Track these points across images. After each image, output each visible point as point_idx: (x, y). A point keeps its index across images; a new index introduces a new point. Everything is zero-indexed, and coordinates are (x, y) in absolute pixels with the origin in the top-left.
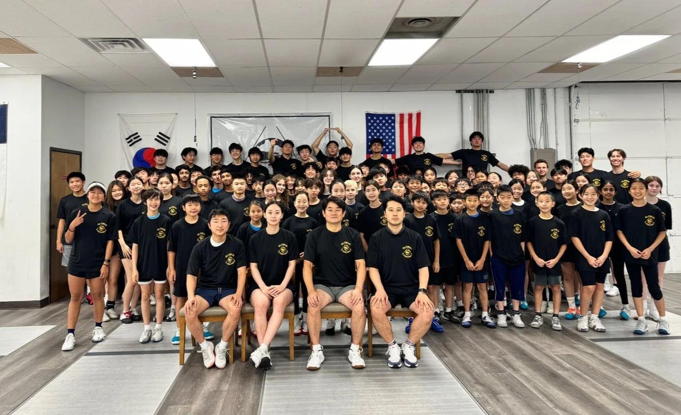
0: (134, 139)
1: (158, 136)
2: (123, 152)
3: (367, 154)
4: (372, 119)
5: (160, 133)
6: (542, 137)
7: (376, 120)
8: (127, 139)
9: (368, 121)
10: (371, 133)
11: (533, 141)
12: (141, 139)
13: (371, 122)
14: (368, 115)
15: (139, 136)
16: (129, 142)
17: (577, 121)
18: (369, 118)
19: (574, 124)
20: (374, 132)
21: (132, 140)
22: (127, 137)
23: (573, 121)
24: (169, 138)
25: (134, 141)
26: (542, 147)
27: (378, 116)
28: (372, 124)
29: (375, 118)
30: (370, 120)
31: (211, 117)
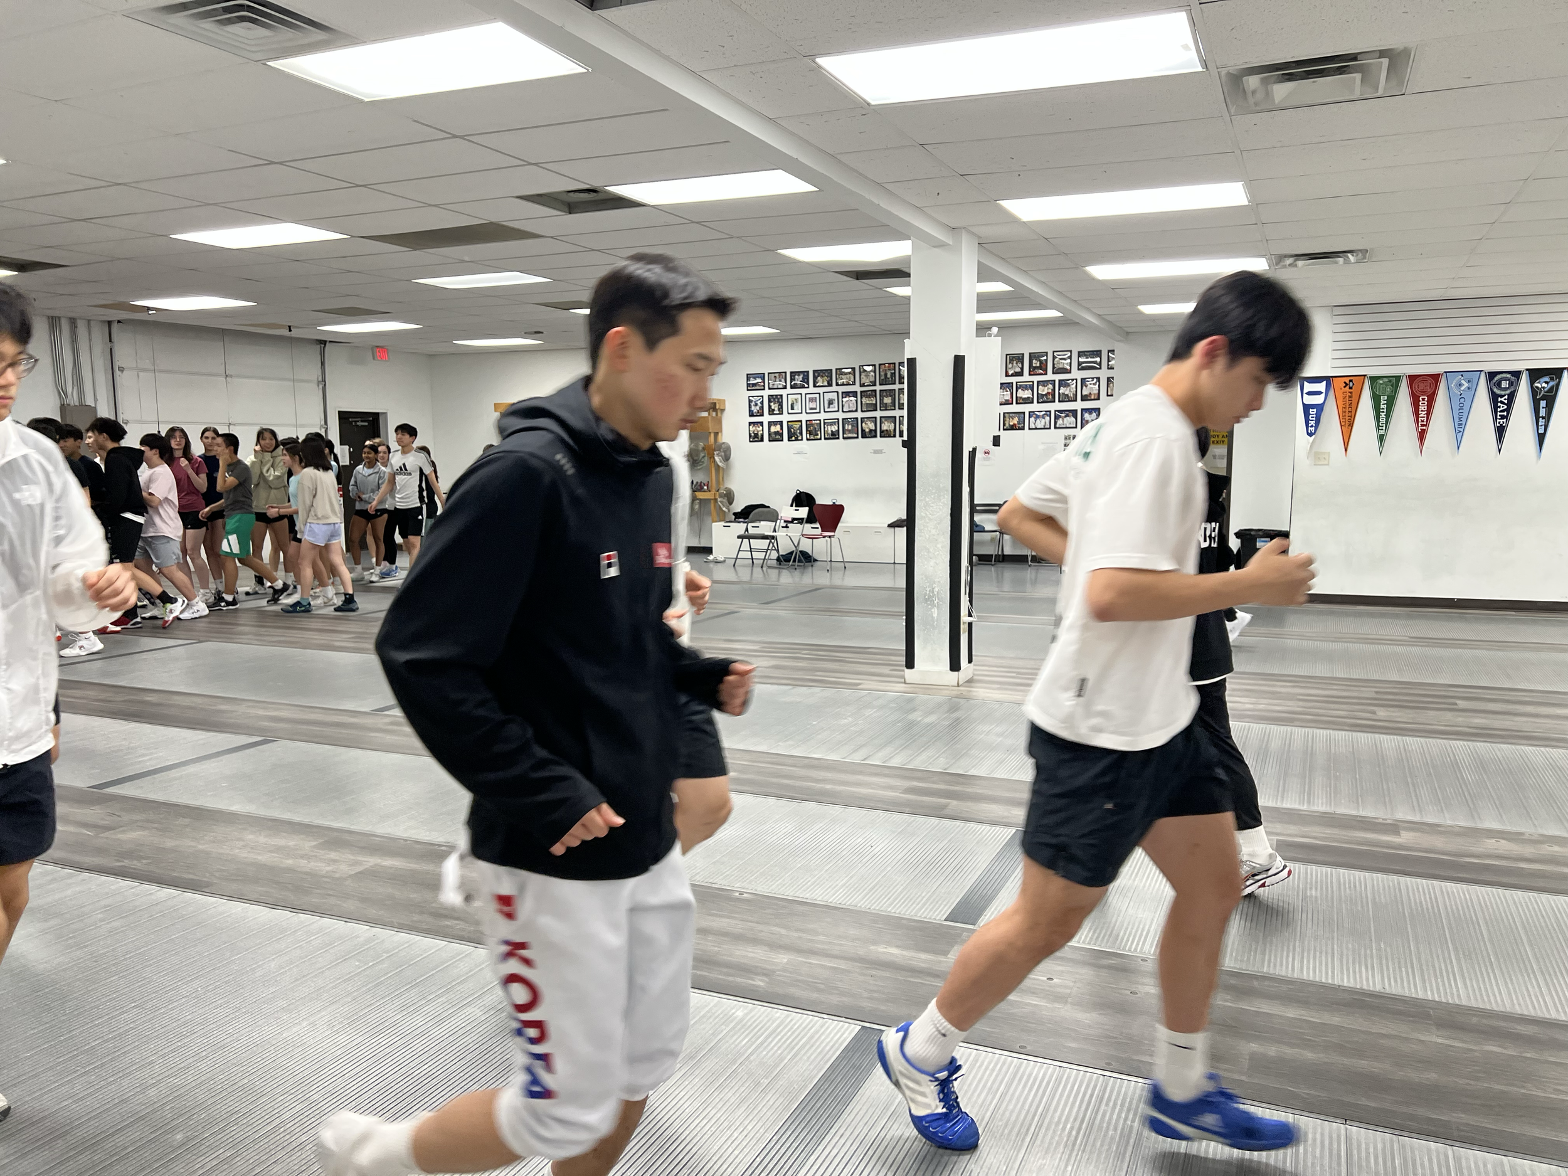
6: (75, 388)
11: (62, 392)
17: (121, 369)
19: (117, 373)
23: (116, 369)
26: (77, 404)
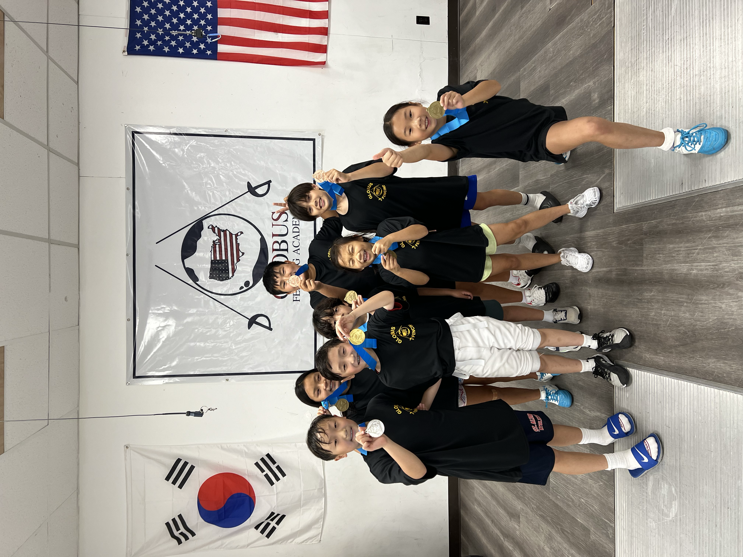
0: (178, 529)
1: (174, 483)
2: (207, 547)
3: (216, 59)
4: (139, 42)
5: (168, 479)
7: (142, 32)
8: (180, 542)
9: (145, 52)
10: (170, 47)
12: (180, 516)
13: (148, 46)
14: (131, 50)
15: (174, 520)
16: (187, 538)
18: (138, 48)
20: (169, 41)
21: (182, 534)
22: (175, 541)
24: (179, 460)
25: (182, 529)
27: (133, 29)
28: (151, 43)
29: (138, 35)
30: (143, 46)
31: (135, 377)
